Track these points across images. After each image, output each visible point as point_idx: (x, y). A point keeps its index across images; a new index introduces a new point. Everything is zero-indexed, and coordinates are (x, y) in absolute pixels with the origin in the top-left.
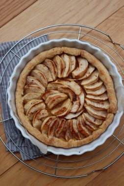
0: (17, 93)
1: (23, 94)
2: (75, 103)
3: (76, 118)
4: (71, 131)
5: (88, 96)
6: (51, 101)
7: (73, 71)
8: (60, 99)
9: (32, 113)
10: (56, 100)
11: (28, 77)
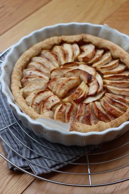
0: (13, 85)
1: (21, 86)
2: (91, 84)
3: (98, 101)
4: (97, 114)
5: (105, 76)
6: (60, 86)
7: (79, 55)
8: (70, 82)
9: (38, 104)
10: (66, 84)
11: (25, 70)
